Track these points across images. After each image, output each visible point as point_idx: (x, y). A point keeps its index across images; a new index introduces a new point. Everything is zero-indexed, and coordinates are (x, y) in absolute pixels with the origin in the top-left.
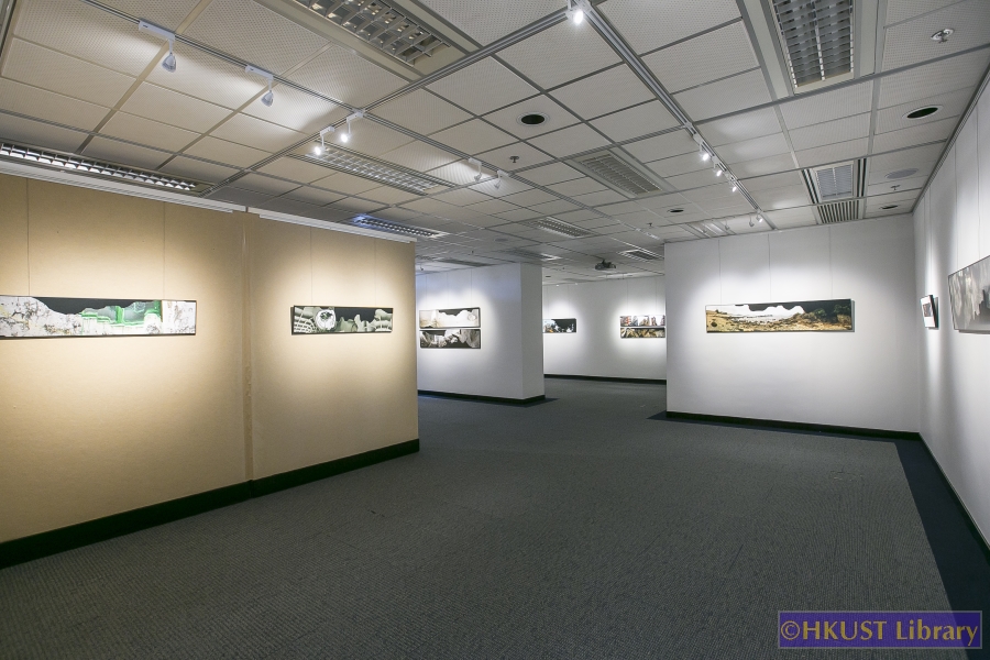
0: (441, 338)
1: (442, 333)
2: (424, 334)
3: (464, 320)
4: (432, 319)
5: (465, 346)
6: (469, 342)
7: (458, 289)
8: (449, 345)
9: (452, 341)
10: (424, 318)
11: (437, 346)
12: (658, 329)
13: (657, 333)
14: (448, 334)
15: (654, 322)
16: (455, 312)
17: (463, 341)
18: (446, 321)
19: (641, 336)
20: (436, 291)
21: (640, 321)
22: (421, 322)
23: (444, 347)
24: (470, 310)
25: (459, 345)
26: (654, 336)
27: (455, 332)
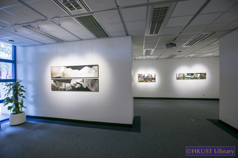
0: (68, 85)
1: (69, 81)
2: (54, 81)
3: (86, 73)
4: (61, 71)
5: (87, 89)
6: (90, 88)
7: (81, 53)
8: (74, 89)
9: (76, 87)
10: (55, 71)
11: (64, 90)
12: (153, 79)
13: (153, 80)
14: (73, 82)
15: (152, 76)
16: (79, 68)
17: (85, 87)
18: (71, 73)
19: (146, 81)
20: (64, 54)
21: (146, 76)
22: (52, 74)
23: (70, 90)
24: (91, 66)
25: (81, 89)
26: (151, 81)
27: (79, 81)
